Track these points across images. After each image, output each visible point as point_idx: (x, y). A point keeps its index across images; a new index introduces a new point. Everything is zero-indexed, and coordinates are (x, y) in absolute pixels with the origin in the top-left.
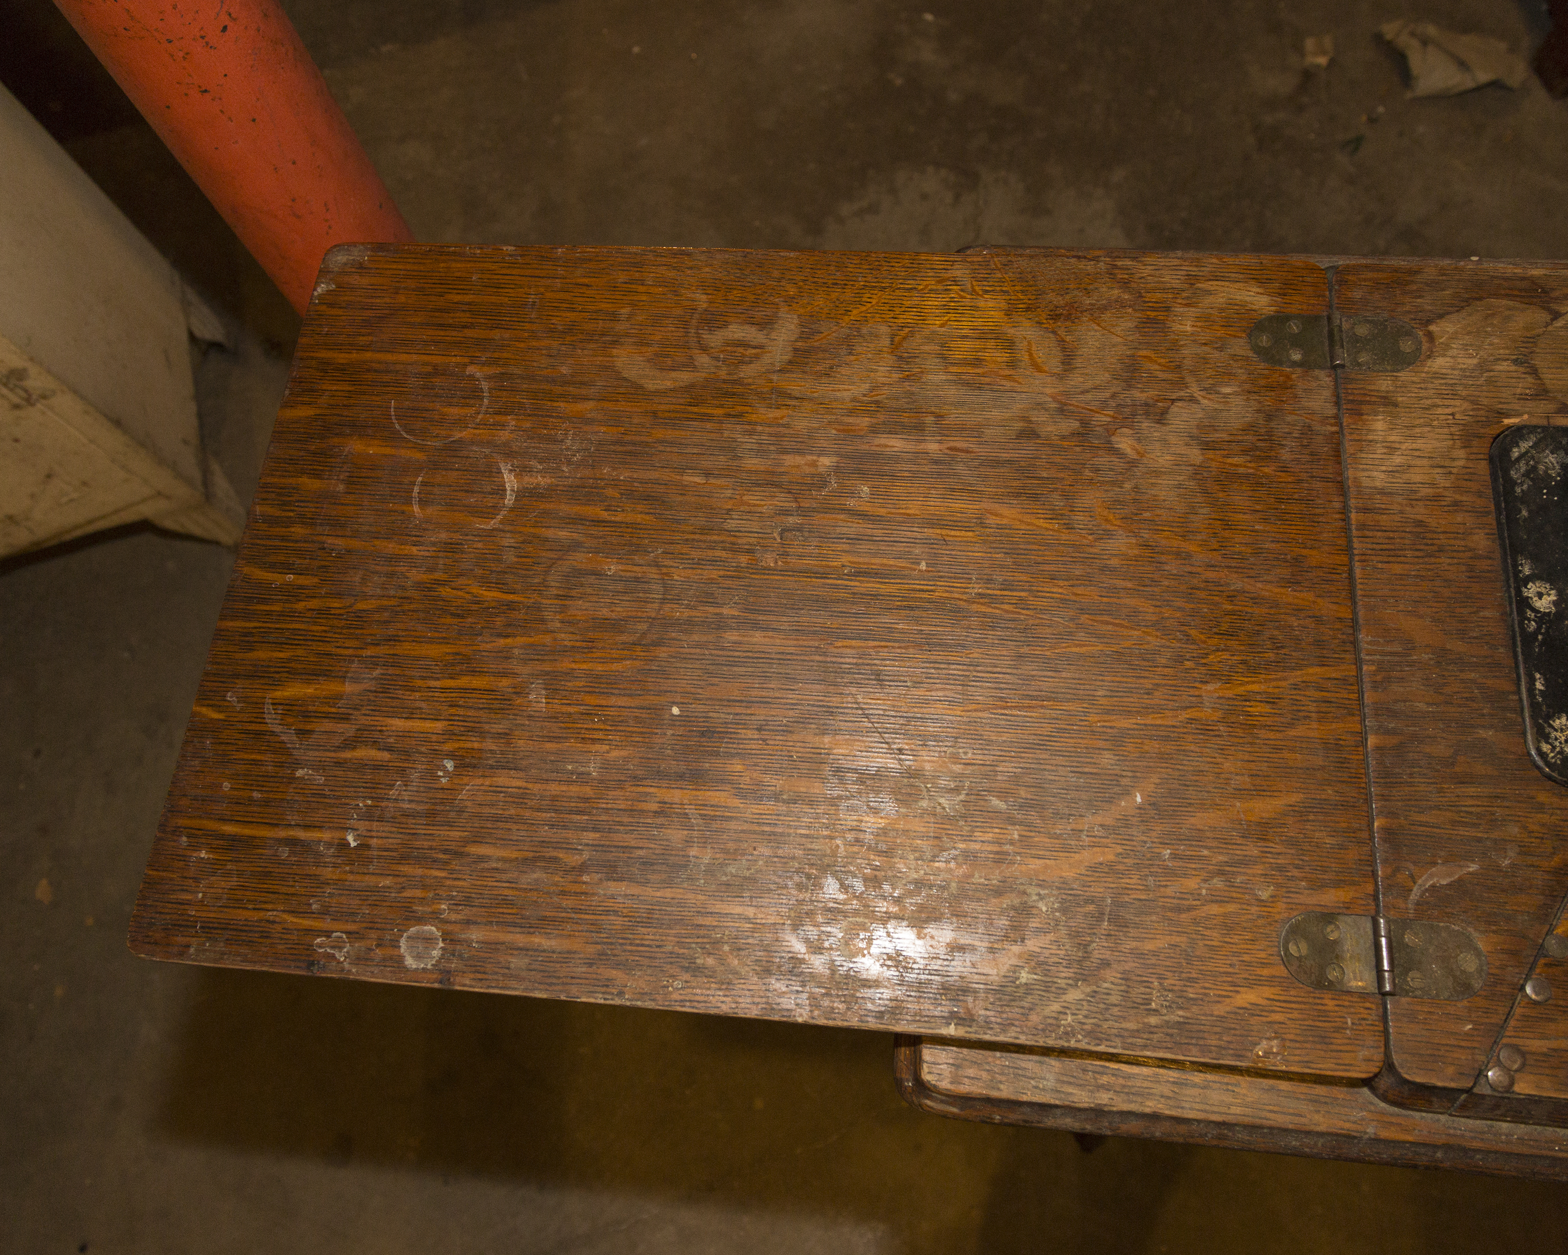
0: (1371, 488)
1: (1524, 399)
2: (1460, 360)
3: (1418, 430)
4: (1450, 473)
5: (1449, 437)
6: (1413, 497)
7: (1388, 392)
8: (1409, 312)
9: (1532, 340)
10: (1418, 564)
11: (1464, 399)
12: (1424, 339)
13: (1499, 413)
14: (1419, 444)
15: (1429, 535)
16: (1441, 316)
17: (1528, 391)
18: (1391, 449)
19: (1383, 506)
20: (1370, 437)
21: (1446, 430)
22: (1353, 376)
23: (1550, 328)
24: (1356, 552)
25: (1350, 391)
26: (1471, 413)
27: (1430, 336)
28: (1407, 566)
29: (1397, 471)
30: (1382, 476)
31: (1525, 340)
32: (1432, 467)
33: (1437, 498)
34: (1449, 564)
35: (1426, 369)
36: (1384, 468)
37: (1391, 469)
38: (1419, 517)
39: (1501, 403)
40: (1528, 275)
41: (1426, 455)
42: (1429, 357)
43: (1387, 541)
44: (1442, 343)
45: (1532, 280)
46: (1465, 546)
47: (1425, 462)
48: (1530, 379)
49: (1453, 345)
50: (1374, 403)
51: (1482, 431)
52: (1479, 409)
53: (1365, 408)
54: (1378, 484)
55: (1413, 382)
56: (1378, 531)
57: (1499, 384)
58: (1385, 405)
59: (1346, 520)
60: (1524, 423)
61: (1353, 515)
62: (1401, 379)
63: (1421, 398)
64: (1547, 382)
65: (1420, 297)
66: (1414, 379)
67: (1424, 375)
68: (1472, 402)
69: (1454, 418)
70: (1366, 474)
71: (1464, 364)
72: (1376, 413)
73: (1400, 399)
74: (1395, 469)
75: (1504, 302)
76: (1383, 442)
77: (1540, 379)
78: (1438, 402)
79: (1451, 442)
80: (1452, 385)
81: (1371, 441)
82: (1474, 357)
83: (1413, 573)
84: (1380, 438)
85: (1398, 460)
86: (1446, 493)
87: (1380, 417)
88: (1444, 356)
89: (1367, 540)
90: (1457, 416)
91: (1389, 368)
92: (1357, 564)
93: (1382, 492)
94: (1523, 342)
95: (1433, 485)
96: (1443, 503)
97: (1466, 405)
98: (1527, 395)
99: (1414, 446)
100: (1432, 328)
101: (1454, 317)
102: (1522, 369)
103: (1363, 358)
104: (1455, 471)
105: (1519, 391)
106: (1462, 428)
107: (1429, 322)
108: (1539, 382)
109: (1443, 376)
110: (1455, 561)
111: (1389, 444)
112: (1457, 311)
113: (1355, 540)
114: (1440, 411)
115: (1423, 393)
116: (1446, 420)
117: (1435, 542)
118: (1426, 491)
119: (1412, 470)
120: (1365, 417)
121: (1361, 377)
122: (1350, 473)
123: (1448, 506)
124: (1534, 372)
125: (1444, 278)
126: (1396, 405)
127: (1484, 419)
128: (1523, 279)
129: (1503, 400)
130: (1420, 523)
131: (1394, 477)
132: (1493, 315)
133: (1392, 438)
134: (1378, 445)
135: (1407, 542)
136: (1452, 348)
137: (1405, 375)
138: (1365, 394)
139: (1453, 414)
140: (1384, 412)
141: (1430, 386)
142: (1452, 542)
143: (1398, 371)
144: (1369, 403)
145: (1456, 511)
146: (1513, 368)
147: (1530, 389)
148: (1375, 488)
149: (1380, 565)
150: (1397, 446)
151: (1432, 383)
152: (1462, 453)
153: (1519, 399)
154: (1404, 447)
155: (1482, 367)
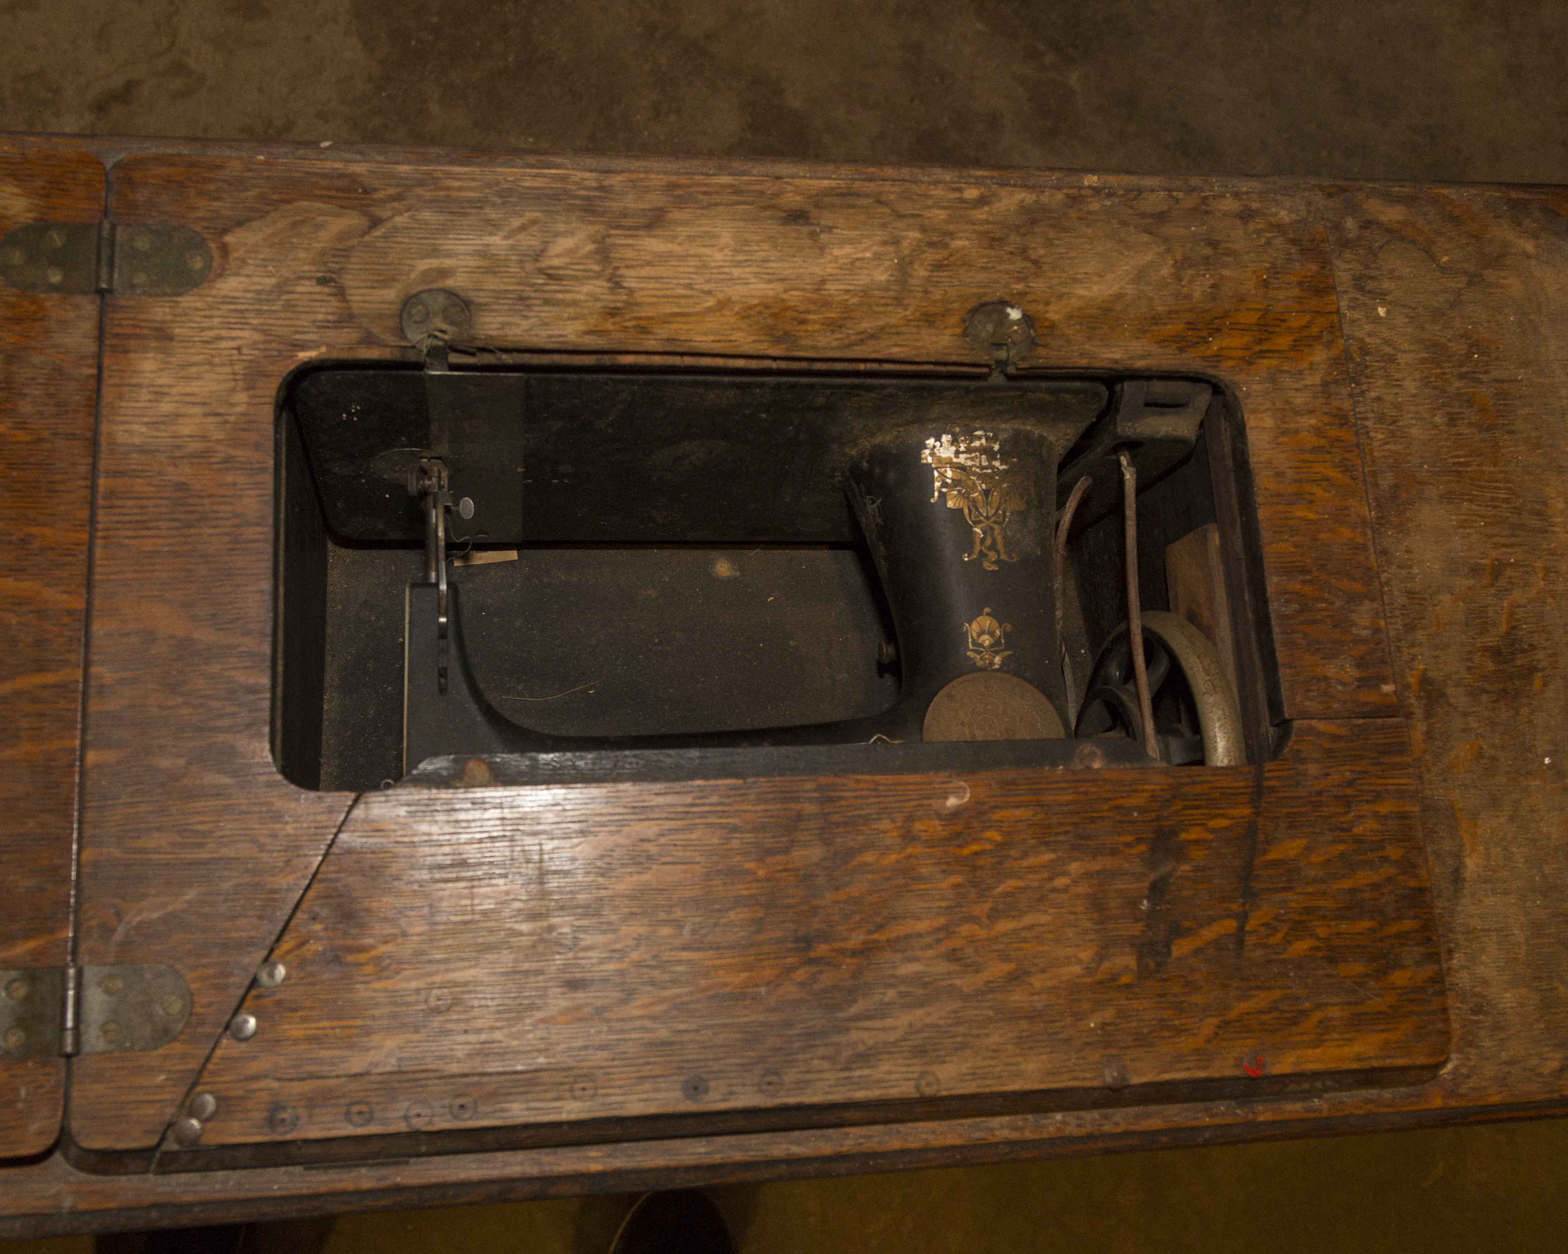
0: (128, 445)
1: (324, 327)
2: (256, 280)
3: (194, 370)
4: (226, 422)
5: (230, 377)
6: (176, 454)
7: (164, 322)
8: (203, 219)
9: (344, 253)
10: (173, 537)
11: (255, 329)
12: (216, 253)
13: (294, 345)
14: (194, 387)
15: (191, 501)
16: (240, 224)
17: (331, 317)
18: (159, 394)
19: (140, 467)
20: (134, 381)
21: (228, 369)
22: (123, 302)
23: (367, 238)
24: (100, 526)
25: (116, 322)
26: (261, 346)
27: (225, 250)
28: (161, 541)
29: (163, 423)
30: (144, 429)
31: (338, 253)
32: (206, 415)
33: (204, 455)
34: (211, 535)
35: (214, 292)
36: (146, 419)
37: (154, 420)
38: (183, 479)
39: (297, 332)
40: (349, 171)
41: (202, 400)
42: (220, 276)
43: (138, 511)
44: (237, 259)
45: (354, 178)
46: (232, 512)
47: (197, 410)
48: (335, 303)
49: (250, 261)
50: (145, 337)
51: (270, 368)
52: (271, 341)
53: (133, 344)
54: (137, 440)
55: (196, 309)
56: (129, 498)
57: (296, 309)
58: (157, 339)
59: (93, 488)
60: (323, 357)
61: (101, 481)
62: (183, 305)
63: (203, 329)
64: (354, 305)
65: (218, 199)
66: (199, 305)
67: (210, 299)
68: (264, 332)
69: (240, 354)
70: (124, 427)
71: (260, 284)
72: (145, 350)
73: (177, 331)
74: (160, 419)
75: (319, 205)
76: (149, 386)
77: (347, 301)
78: (223, 333)
79: (232, 384)
80: (242, 311)
81: (135, 386)
82: (274, 276)
83: (166, 549)
84: (147, 381)
85: (166, 407)
86: (219, 448)
87: (150, 355)
88: (238, 274)
89: (114, 511)
90: (244, 351)
91: (169, 291)
92: (99, 542)
93: (143, 450)
94: (334, 256)
95: (204, 438)
96: (214, 460)
97: (257, 337)
98: (328, 321)
99: (188, 390)
100: (229, 239)
101: (256, 224)
102: (326, 290)
103: (140, 278)
104: (232, 419)
105: (320, 317)
106: (247, 364)
107: (225, 231)
108: (345, 305)
109: (233, 300)
110: (218, 531)
111: (156, 389)
112: (261, 217)
113: (100, 512)
114: (224, 344)
115: (207, 323)
116: (231, 355)
117: (197, 508)
118: (195, 446)
119: (180, 421)
120: (131, 355)
121: (131, 303)
122: (104, 428)
123: (219, 463)
124: (341, 293)
125: (250, 174)
126: (171, 338)
127: (275, 353)
128: (342, 176)
129: (300, 329)
130: (181, 486)
131: (157, 430)
132: (302, 222)
133: (160, 381)
134: (144, 390)
135: (164, 510)
136: (248, 264)
137: (188, 301)
138: (134, 326)
139: (239, 349)
140: (155, 348)
141: (215, 312)
142: (215, 508)
143: (180, 295)
144: (137, 337)
145: (227, 469)
146: (318, 289)
147: (332, 314)
148: (134, 445)
149: (127, 541)
150: (166, 390)
151: (219, 309)
152: (242, 397)
153: (320, 327)
154: (174, 391)
155: (282, 288)
